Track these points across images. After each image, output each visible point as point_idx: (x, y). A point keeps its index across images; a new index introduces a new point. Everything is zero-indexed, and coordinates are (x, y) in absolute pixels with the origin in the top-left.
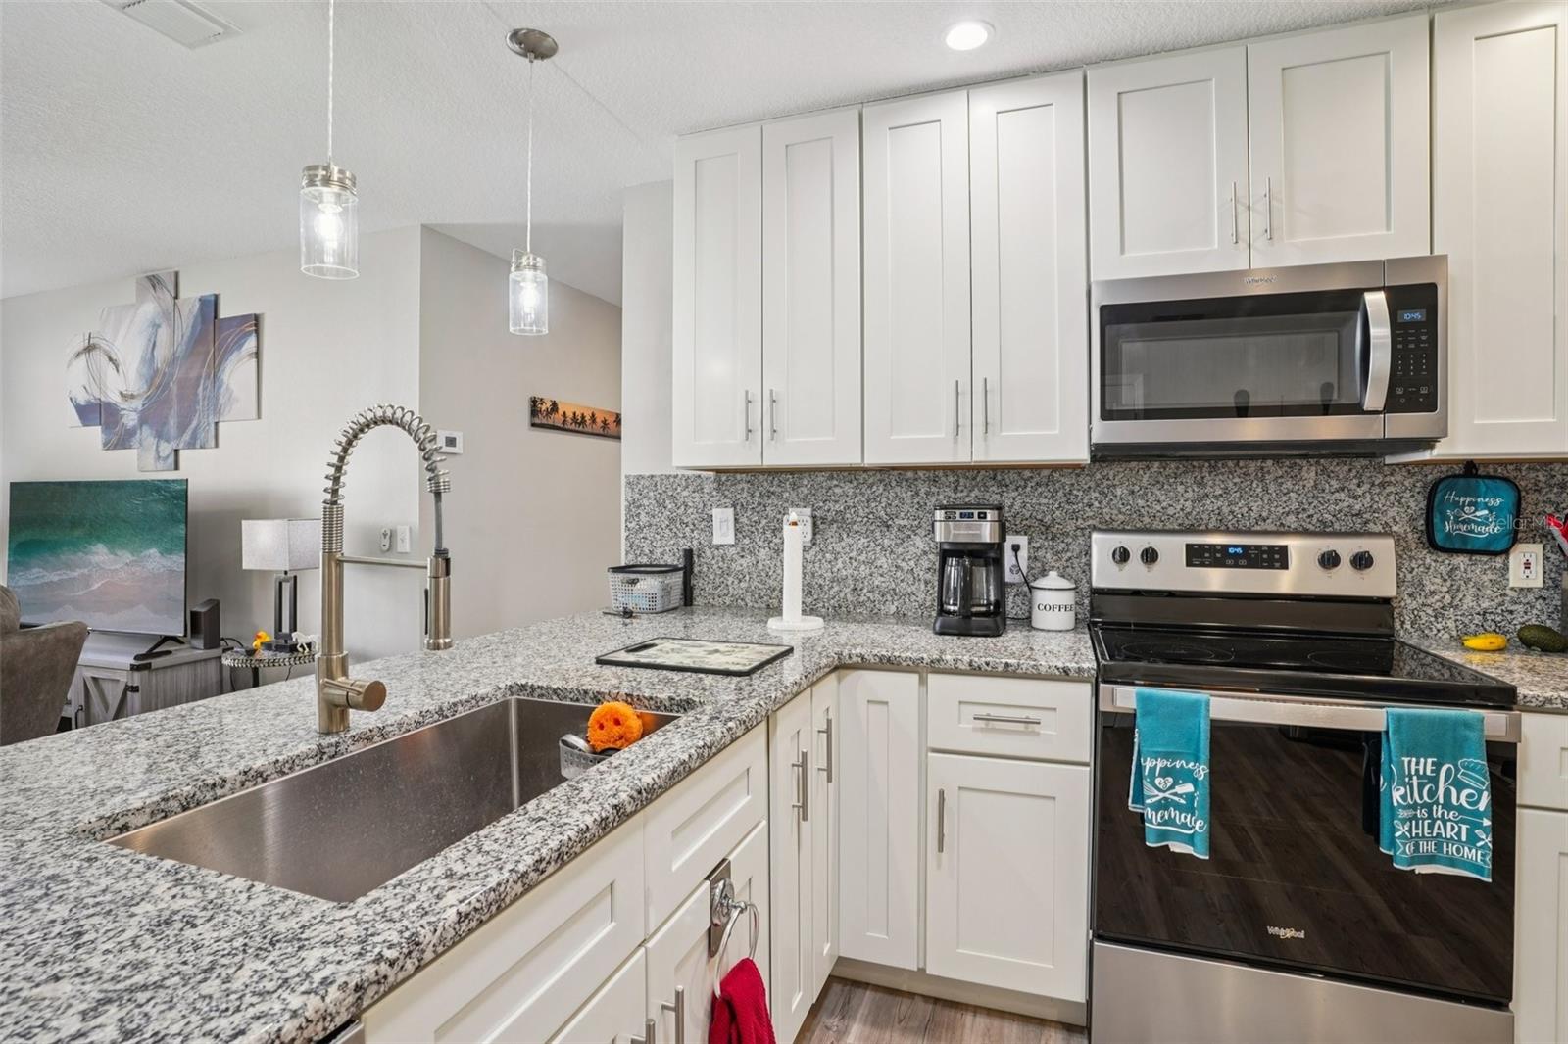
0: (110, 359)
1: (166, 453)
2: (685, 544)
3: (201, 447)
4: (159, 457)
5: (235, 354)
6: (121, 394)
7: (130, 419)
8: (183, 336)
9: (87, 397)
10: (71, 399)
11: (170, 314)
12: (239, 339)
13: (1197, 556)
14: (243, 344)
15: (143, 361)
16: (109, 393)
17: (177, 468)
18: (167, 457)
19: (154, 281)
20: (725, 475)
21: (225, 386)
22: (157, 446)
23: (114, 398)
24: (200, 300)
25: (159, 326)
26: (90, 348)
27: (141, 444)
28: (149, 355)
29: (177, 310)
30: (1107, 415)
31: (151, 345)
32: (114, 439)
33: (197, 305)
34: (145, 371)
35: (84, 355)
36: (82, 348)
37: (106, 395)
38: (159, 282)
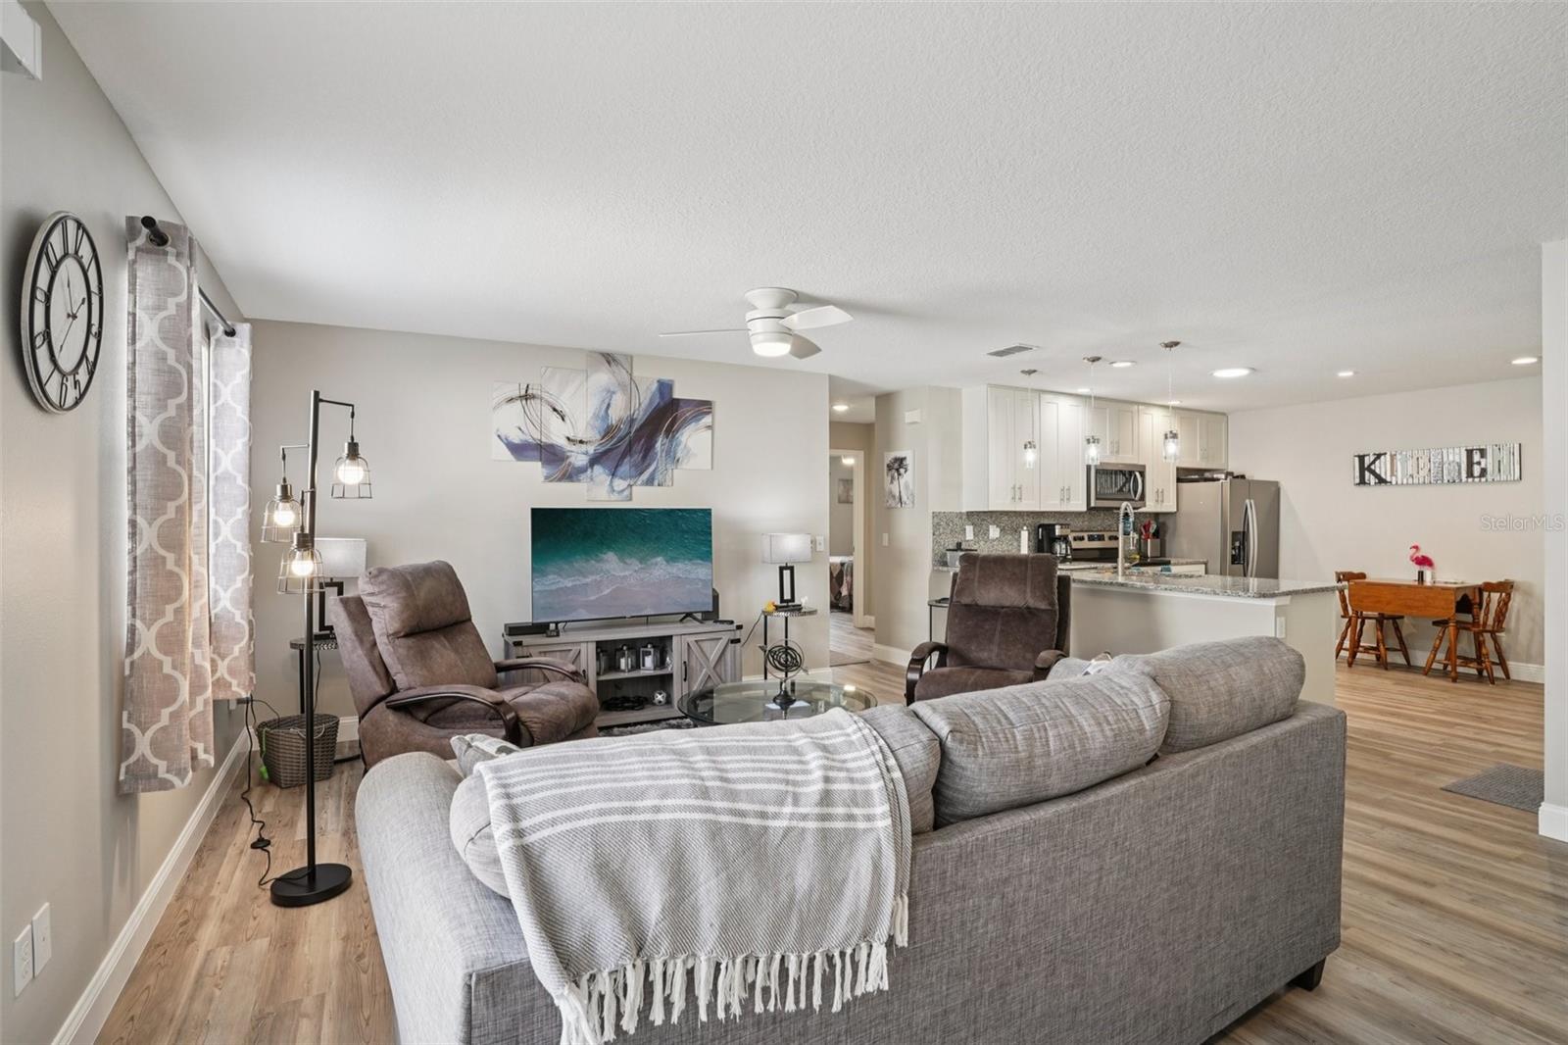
0: (555, 410)
1: (621, 488)
2: (956, 541)
3: (659, 485)
4: (614, 491)
5: (693, 424)
6: (568, 439)
7: (579, 458)
8: (640, 404)
9: (523, 437)
10: (499, 436)
11: (625, 386)
12: (698, 415)
13: (1091, 538)
14: (700, 420)
15: (596, 416)
16: (552, 436)
17: (631, 499)
18: (623, 491)
19: (609, 359)
20: (970, 514)
21: (682, 446)
22: (611, 482)
23: (561, 442)
24: (658, 381)
25: (614, 393)
26: (527, 397)
27: (592, 479)
28: (603, 412)
29: (633, 386)
30: (1097, 499)
31: (605, 406)
32: (558, 475)
33: (655, 386)
34: (598, 423)
35: (519, 402)
36: (516, 393)
37: (547, 437)
38: (614, 360)
